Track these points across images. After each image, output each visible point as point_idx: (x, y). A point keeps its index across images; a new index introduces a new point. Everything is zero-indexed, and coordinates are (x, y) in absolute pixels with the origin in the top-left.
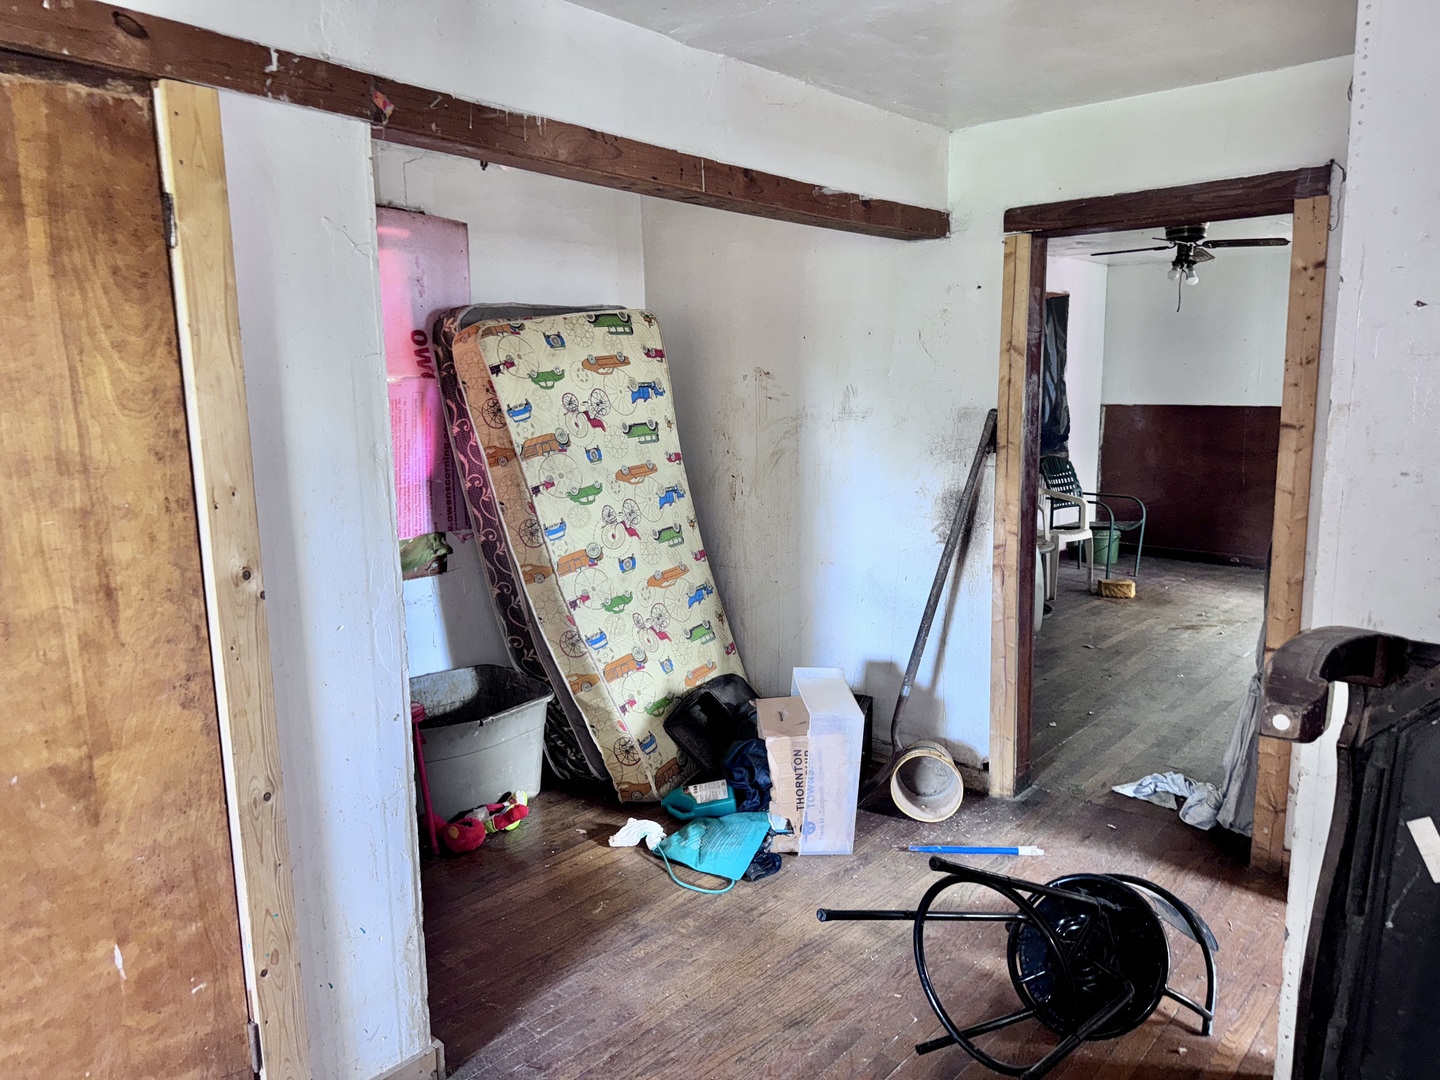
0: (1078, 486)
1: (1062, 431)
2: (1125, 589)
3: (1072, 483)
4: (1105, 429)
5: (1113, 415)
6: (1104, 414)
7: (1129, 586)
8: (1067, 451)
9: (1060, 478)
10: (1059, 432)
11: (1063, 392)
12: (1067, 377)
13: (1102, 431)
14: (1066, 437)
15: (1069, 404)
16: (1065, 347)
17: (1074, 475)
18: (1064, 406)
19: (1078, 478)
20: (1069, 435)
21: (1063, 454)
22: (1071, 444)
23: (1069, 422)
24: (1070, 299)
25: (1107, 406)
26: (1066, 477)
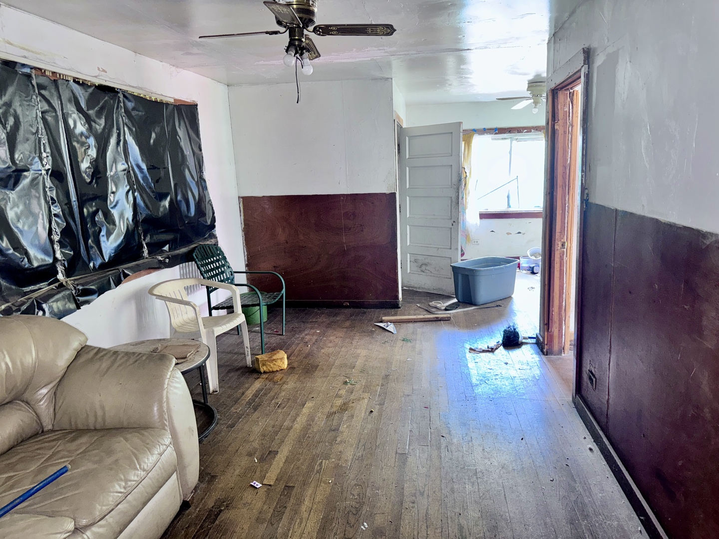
0: (229, 267)
1: (209, 222)
2: (279, 363)
3: (223, 266)
4: (244, 216)
5: (249, 204)
6: (241, 204)
7: (282, 359)
8: (216, 238)
9: (212, 262)
10: (206, 222)
11: (205, 188)
12: (206, 175)
13: (242, 217)
14: (213, 226)
15: (211, 199)
16: (201, 150)
17: (225, 258)
18: (207, 200)
19: (228, 260)
20: (216, 224)
21: (213, 241)
22: (218, 231)
23: (213, 213)
24: (198, 107)
25: (244, 198)
26: (218, 261)
